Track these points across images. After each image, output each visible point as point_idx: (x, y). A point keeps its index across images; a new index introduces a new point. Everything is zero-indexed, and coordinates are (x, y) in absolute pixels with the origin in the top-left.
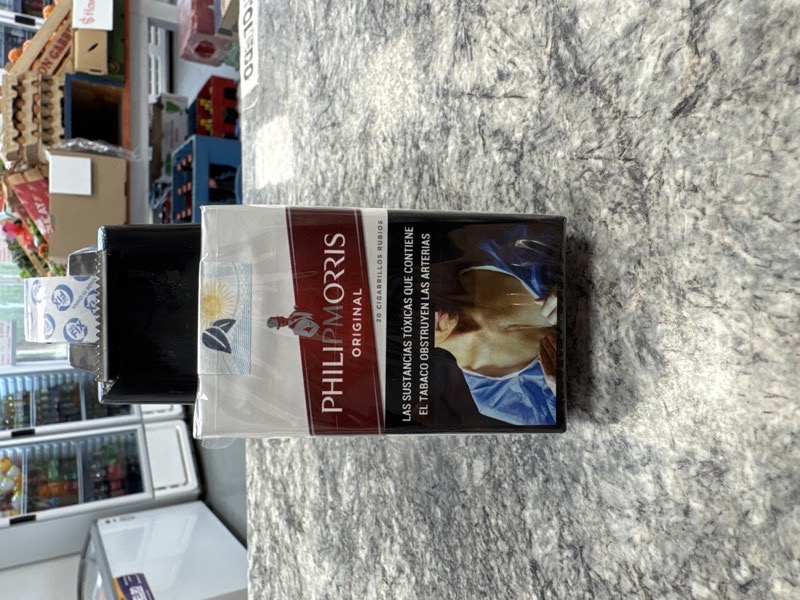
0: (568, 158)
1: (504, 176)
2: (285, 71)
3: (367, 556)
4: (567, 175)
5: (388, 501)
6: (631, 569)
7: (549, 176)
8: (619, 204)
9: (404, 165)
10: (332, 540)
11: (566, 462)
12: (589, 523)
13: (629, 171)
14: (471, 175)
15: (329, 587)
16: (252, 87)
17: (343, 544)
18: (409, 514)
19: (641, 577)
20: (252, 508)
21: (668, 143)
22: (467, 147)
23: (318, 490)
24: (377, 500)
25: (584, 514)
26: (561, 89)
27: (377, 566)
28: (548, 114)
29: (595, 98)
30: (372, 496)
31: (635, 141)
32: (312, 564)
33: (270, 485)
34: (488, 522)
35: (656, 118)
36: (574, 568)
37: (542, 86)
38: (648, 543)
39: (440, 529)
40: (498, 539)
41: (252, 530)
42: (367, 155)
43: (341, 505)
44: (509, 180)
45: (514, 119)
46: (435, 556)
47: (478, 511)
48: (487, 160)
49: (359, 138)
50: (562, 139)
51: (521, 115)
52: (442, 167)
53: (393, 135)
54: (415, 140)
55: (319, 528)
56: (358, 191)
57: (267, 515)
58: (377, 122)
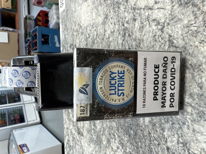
0: (182, 27)
1: (157, 33)
2: (75, 4)
3: (106, 143)
4: (182, 32)
5: (113, 128)
7: (175, 33)
8: (203, 41)
9: (119, 31)
10: (94, 139)
11: (180, 118)
12: (189, 136)
14: (144, 33)
15: (93, 151)
16: (63, 9)
17: (97, 140)
20: (66, 129)
22: (143, 25)
23: (88, 125)
24: (109, 128)
25: (187, 134)
26: (180, 6)
27: (110, 146)
28: (174, 14)
29: (194, 8)
30: (108, 127)
32: (87, 145)
33: (72, 123)
34: (150, 135)
36: (183, 149)
37: (172, 5)
39: (132, 137)
40: (154, 140)
41: (66, 135)
42: (105, 28)
43: (97, 129)
44: (159, 34)
45: (161, 15)
46: (131, 144)
47: (146, 132)
48: (150, 29)
49: (102, 23)
50: (180, 21)
51: (164, 14)
52: (133, 31)
53: (115, 22)
54: (123, 23)
55: (89, 135)
56: (102, 39)
57: (71, 131)
58: (109, 18)
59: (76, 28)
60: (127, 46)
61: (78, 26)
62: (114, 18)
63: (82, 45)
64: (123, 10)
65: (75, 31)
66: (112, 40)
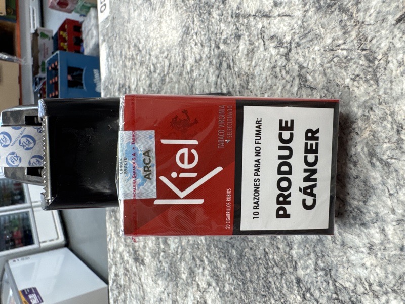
0: (322, 50)
1: (278, 62)
2: (128, 7)
3: (187, 277)
4: (322, 60)
5: (200, 247)
6: (364, 281)
7: (309, 61)
8: (358, 76)
9: (209, 58)
10: (164, 269)
12: (336, 256)
13: (365, 56)
14: (255, 62)
15: (162, 294)
16: (105, 17)
17: (171, 271)
18: (214, 254)
19: (370, 285)
20: (111, 253)
21: (393, 39)
22: (253, 46)
23: (154, 242)
24: (193, 247)
25: (332, 251)
26: (318, 10)
27: (194, 282)
28: (308, 25)
29: (342, 14)
30: (190, 245)
31: (369, 38)
32: (151, 282)
34: (267, 257)
35: (384, 24)
36: (325, 281)
37: (304, 9)
38: (376, 266)
39: (235, 262)
40: (274, 266)
41: (111, 264)
42: (184, 53)
43: (170, 250)
44: (282, 64)
45: (285, 28)
46: (232, 276)
47: (260, 251)
48: (266, 53)
49: (179, 44)
50: (318, 39)
51: (290, 26)
52: (236, 58)
53: (202, 41)
54: (217, 43)
55: (155, 263)
56: (179, 74)
57: (121, 256)
58: (191, 34)
59: (131, 53)
60: (225, 88)
61: (135, 50)
62: (201, 33)
63: (142, 87)
64: (216, 19)
65: (129, 59)
66: (198, 76)
